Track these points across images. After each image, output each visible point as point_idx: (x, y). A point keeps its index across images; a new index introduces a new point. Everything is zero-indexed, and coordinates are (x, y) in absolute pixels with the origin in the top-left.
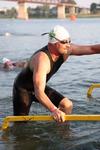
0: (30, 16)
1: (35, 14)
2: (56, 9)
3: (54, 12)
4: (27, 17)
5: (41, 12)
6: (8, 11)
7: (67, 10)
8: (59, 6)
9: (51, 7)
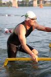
2: (32, 1)
5: (25, 3)
6: (7, 3)
7: (38, 2)
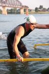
0: (8, 13)
1: (10, 12)
2: (20, 10)
3: (19, 11)
4: (6, 14)
5: (13, 11)
7: (25, 11)
8: (21, 8)
9: (18, 9)
